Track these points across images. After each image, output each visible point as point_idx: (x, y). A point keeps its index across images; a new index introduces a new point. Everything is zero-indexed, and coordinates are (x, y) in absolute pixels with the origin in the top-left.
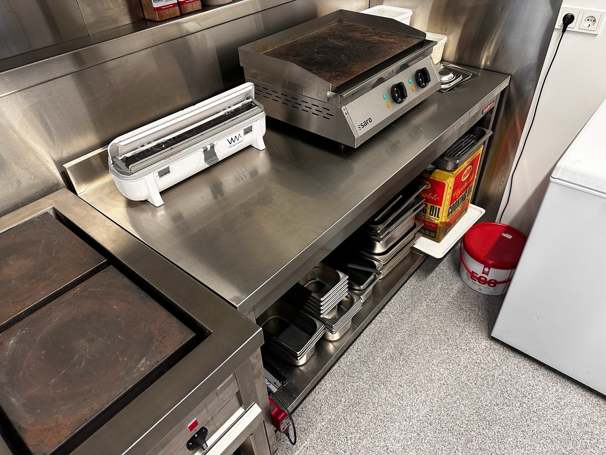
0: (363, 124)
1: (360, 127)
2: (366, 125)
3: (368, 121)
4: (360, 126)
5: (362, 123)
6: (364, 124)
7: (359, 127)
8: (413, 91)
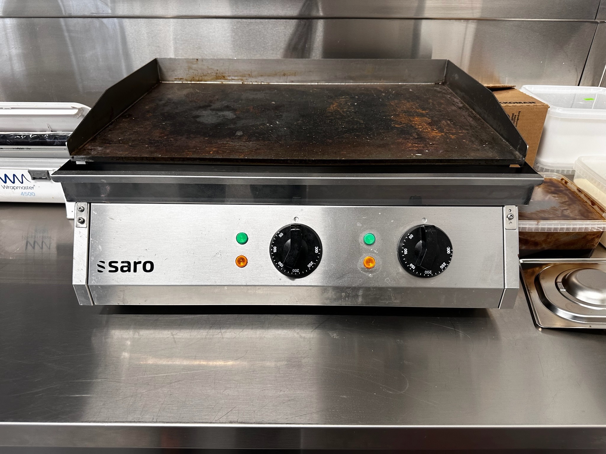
0: (119, 265)
1: (104, 268)
2: (129, 270)
3: (140, 267)
4: (106, 265)
5: (117, 262)
6: (122, 267)
7: (99, 266)
8: (363, 266)
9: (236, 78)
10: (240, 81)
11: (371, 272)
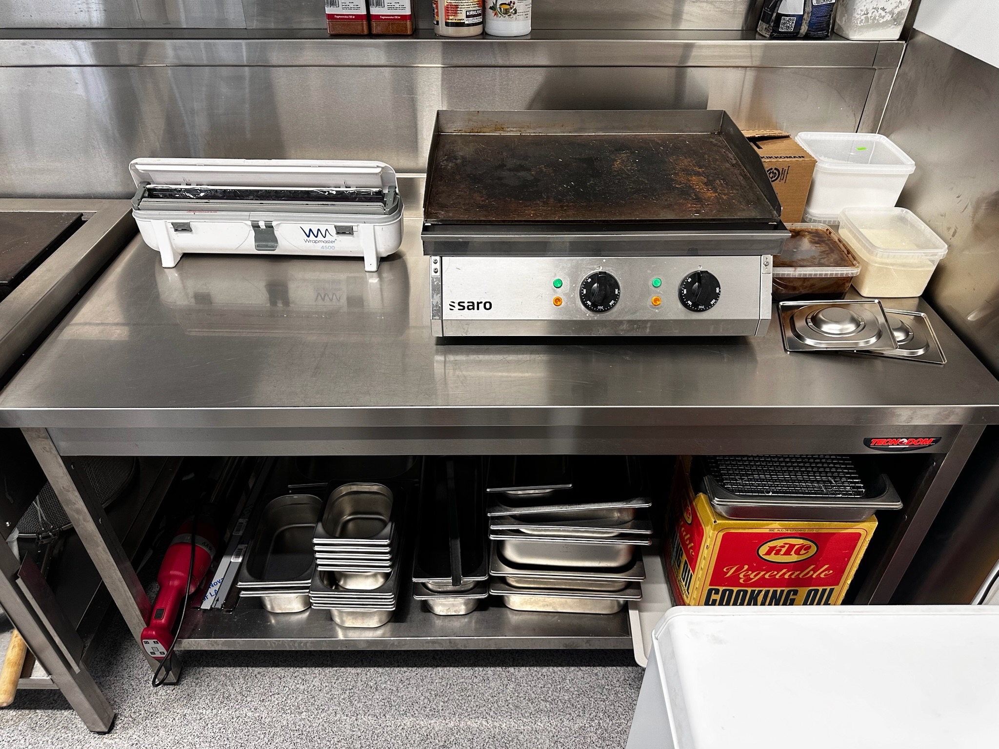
1: (454, 306)
2: (473, 309)
3: (481, 306)
5: (464, 302)
6: (468, 306)
7: (450, 305)
8: (651, 304)
9: (514, 129)
10: (518, 132)
11: (657, 309)
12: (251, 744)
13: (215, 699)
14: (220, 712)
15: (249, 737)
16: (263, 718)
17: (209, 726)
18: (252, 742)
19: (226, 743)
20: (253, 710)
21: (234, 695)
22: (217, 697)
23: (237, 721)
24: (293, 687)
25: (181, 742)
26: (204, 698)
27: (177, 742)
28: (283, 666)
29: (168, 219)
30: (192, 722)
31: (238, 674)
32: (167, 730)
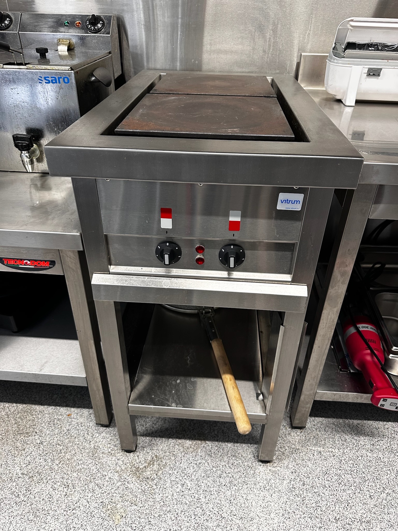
12: (384, 478)
13: (336, 441)
14: (345, 451)
15: (379, 471)
16: (382, 458)
17: (343, 461)
18: (383, 476)
19: (364, 475)
20: (369, 451)
21: (349, 439)
22: (337, 440)
23: (363, 459)
24: (390, 436)
25: (328, 473)
26: (327, 440)
27: (325, 473)
28: (374, 420)
29: (366, 65)
30: (329, 457)
31: (343, 424)
32: (312, 462)
